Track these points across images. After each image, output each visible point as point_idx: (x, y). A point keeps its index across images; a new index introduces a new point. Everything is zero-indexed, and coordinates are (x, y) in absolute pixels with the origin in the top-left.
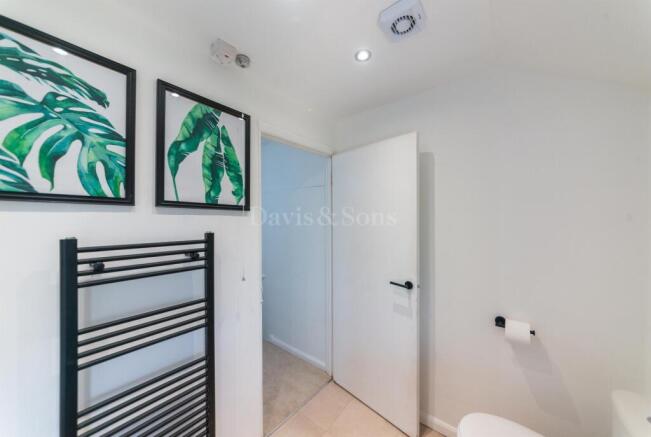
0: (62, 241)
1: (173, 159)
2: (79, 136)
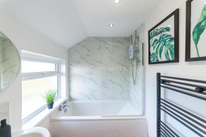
0: (157, 73)
1: (196, 34)
2: (165, 44)
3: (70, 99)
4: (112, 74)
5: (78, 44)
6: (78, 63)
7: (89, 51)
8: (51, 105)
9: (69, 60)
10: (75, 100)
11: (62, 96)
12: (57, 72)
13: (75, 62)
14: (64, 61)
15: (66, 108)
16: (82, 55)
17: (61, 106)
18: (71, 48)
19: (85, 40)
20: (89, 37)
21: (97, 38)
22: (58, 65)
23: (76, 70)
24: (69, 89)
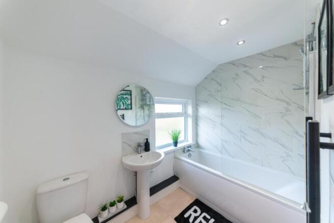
3: (198, 146)
4: (261, 119)
5: (206, 78)
6: (206, 102)
7: (220, 85)
8: (176, 144)
9: (196, 100)
10: (202, 148)
11: (189, 140)
12: (184, 114)
13: (203, 101)
14: (190, 101)
15: (191, 152)
16: (210, 92)
17: (184, 148)
18: (198, 85)
19: (214, 71)
20: (220, 65)
21: (233, 63)
22: (185, 106)
23: (203, 111)
24: (196, 135)
